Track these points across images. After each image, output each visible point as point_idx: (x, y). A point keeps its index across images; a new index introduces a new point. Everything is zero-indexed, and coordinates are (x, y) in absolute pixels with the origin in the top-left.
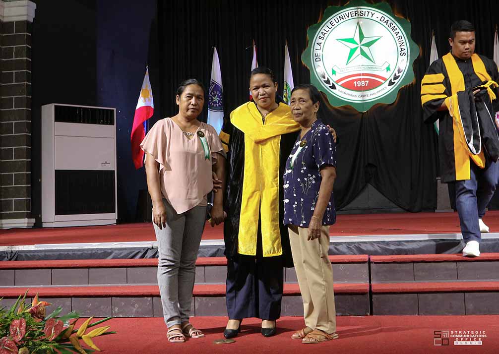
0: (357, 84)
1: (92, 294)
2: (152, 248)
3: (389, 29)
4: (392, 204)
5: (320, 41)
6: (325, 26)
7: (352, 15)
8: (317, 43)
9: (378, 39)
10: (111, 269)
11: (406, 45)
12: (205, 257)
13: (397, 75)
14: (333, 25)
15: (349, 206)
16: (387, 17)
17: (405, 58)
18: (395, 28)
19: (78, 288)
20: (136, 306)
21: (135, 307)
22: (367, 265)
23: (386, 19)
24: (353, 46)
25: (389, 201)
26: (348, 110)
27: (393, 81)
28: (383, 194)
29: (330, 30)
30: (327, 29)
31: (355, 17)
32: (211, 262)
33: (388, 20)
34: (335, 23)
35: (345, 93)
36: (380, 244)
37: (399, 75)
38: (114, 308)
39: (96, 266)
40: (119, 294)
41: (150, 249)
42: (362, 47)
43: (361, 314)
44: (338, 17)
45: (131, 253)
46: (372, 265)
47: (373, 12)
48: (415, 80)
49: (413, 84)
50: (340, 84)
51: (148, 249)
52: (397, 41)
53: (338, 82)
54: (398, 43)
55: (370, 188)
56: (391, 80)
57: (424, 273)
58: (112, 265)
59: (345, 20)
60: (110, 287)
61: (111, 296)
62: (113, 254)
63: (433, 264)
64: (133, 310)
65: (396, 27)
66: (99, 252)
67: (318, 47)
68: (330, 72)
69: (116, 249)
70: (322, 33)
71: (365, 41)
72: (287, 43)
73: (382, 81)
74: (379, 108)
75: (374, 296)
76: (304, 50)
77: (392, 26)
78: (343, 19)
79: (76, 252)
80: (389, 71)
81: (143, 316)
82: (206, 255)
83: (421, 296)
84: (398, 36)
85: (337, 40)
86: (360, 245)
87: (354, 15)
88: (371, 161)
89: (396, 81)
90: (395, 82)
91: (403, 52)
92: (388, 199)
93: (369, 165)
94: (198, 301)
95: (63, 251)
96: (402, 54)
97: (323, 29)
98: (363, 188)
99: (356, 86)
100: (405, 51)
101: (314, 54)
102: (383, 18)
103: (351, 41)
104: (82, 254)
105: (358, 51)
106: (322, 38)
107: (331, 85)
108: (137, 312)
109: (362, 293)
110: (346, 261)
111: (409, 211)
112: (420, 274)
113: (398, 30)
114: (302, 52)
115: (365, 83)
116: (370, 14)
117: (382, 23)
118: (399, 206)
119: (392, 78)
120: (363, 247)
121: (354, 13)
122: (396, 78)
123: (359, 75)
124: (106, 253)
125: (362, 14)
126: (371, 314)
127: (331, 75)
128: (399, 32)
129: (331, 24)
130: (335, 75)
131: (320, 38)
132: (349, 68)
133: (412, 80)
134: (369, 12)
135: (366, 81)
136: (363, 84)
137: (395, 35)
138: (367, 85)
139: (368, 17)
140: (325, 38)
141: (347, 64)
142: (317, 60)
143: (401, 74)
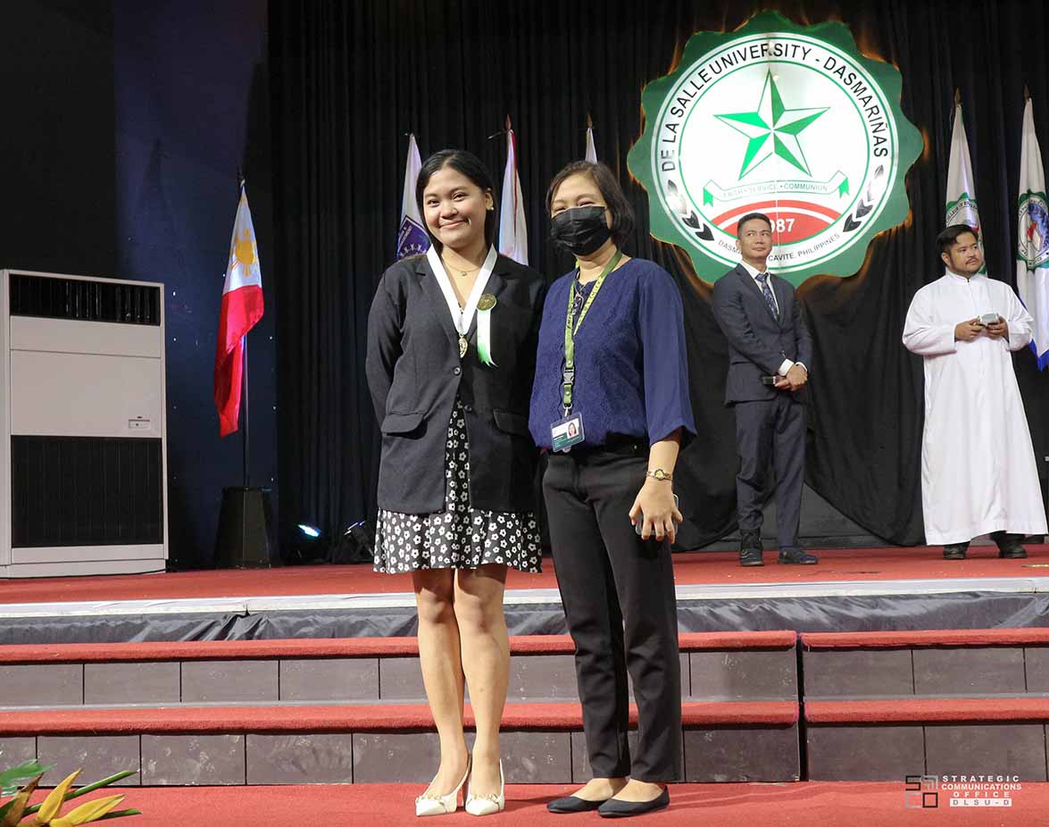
1: (91, 728)
2: (247, 614)
3: (848, 88)
5: (673, 119)
6: (688, 80)
7: (755, 55)
8: (667, 126)
9: (819, 114)
10: (139, 664)
11: (888, 130)
12: (380, 636)
13: (866, 204)
14: (706, 78)
16: (843, 58)
17: (885, 161)
18: (862, 87)
19: (58, 712)
20: (203, 756)
21: (199, 761)
22: (791, 655)
23: (840, 63)
24: (756, 132)
27: (855, 219)
28: (831, 503)
29: (700, 92)
30: (692, 90)
31: (761, 59)
32: (394, 647)
33: (844, 67)
34: (711, 73)
35: (735, 250)
36: (825, 603)
37: (870, 203)
38: (147, 761)
39: (102, 657)
40: (158, 726)
41: (242, 617)
42: (778, 134)
43: (778, 778)
44: (718, 58)
45: (192, 626)
46: (806, 655)
47: (807, 47)
48: (911, 218)
49: (907, 226)
50: (724, 225)
51: (238, 616)
52: (867, 120)
53: (717, 221)
54: (868, 124)
56: (851, 216)
57: (938, 676)
58: (143, 656)
59: (736, 66)
60: (137, 711)
61: (139, 732)
62: (147, 630)
63: (963, 652)
64: (195, 765)
65: (865, 84)
66: (112, 624)
68: (699, 198)
69: (154, 617)
70: (679, 99)
71: (785, 119)
72: (590, 123)
73: (830, 220)
74: (818, 287)
75: (810, 732)
76: (634, 142)
77: (855, 82)
78: (731, 64)
79: (53, 625)
80: (845, 194)
81: (221, 783)
82: (383, 633)
83: (931, 731)
85: (717, 116)
86: (774, 605)
87: (760, 53)
89: (864, 219)
90: (860, 223)
91: (880, 147)
92: (843, 513)
94: (361, 743)
95: (19, 623)
96: (878, 152)
97: (681, 89)
100: (887, 145)
101: (659, 153)
102: (831, 62)
103: (752, 118)
104: (69, 629)
105: (769, 145)
106: (680, 113)
107: (702, 230)
108: (204, 772)
109: (784, 725)
111: (895, 542)
112: (929, 677)
113: (869, 92)
114: (629, 146)
115: (787, 225)
116: (799, 52)
117: (830, 73)
118: (868, 530)
119: (854, 211)
120: (784, 612)
121: (759, 48)
122: (863, 211)
123: (771, 204)
124: (127, 628)
125: (778, 53)
126: (804, 777)
127: (700, 205)
128: (871, 97)
129: (703, 78)
130: (712, 205)
131: (674, 111)
132: (745, 188)
133: (904, 217)
134: (796, 47)
135: (788, 220)
136: (781, 228)
137: (862, 103)
138: (789, 230)
139: (793, 60)
140: (686, 112)
141: (741, 177)
142: (666, 167)
143: (875, 203)
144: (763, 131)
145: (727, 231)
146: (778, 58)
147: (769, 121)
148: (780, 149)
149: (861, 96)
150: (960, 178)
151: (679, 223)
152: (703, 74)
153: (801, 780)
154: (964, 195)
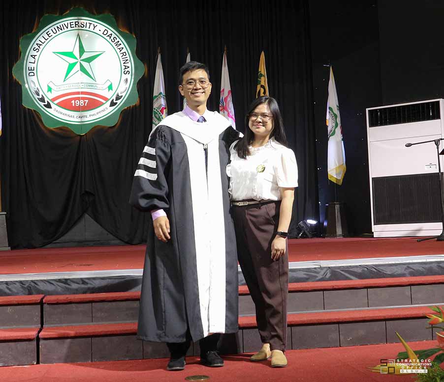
0: (75, 103)
3: (113, 43)
4: (111, 236)
5: (34, 53)
6: (41, 36)
7: (72, 26)
8: (31, 56)
9: (100, 54)
11: (130, 63)
13: (120, 95)
14: (50, 35)
15: (63, 238)
16: (111, 30)
17: (128, 76)
18: (119, 43)
22: (39, 306)
23: (110, 32)
25: (107, 232)
26: (64, 132)
27: (115, 101)
28: (101, 225)
29: (47, 41)
30: (43, 40)
33: (111, 34)
34: (52, 33)
35: (61, 113)
36: (59, 282)
37: (121, 95)
42: (82, 62)
43: (26, 364)
44: (55, 27)
46: (45, 306)
47: (96, 24)
48: (139, 102)
49: (137, 105)
50: (56, 102)
52: (121, 58)
53: (53, 100)
54: (121, 60)
55: (88, 218)
56: (113, 100)
57: (103, 314)
59: (63, 31)
65: (120, 42)
67: (32, 60)
68: (45, 89)
70: (37, 44)
71: (85, 56)
73: (104, 102)
74: (98, 131)
75: (41, 342)
76: (16, 63)
77: (116, 41)
78: (61, 29)
80: (111, 90)
83: (95, 340)
84: (122, 52)
85: (54, 53)
87: (74, 26)
88: (87, 190)
89: (119, 102)
90: (117, 103)
91: (127, 70)
92: (107, 230)
93: (87, 192)
96: (125, 73)
97: (39, 39)
98: (80, 218)
99: (73, 105)
100: (129, 69)
101: (27, 68)
102: (106, 32)
103: (70, 54)
105: (77, 67)
106: (37, 50)
107: (46, 103)
109: (29, 340)
110: (15, 302)
111: (130, 243)
112: (99, 315)
113: (122, 46)
114: (13, 65)
115: (85, 103)
116: (92, 26)
117: (105, 36)
118: (117, 237)
119: (114, 98)
121: (74, 23)
122: (118, 98)
123: (78, 93)
125: (82, 26)
126: (38, 363)
127: (46, 92)
128: (123, 48)
129: (48, 35)
130: (51, 92)
131: (35, 49)
132: (67, 85)
133: (136, 101)
134: (90, 24)
135: (85, 101)
136: (82, 104)
137: (119, 50)
138: (86, 105)
139: (89, 30)
140: (40, 50)
141: (64, 81)
142: (30, 74)
143: (124, 95)
144: (76, 61)
145: (58, 104)
146: (82, 28)
147: (78, 56)
148: (82, 69)
149: (118, 47)
150: (159, 86)
151: (36, 100)
152: (48, 33)
153: (37, 364)
154: (161, 93)
